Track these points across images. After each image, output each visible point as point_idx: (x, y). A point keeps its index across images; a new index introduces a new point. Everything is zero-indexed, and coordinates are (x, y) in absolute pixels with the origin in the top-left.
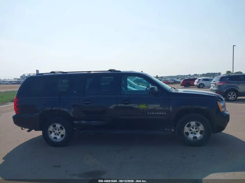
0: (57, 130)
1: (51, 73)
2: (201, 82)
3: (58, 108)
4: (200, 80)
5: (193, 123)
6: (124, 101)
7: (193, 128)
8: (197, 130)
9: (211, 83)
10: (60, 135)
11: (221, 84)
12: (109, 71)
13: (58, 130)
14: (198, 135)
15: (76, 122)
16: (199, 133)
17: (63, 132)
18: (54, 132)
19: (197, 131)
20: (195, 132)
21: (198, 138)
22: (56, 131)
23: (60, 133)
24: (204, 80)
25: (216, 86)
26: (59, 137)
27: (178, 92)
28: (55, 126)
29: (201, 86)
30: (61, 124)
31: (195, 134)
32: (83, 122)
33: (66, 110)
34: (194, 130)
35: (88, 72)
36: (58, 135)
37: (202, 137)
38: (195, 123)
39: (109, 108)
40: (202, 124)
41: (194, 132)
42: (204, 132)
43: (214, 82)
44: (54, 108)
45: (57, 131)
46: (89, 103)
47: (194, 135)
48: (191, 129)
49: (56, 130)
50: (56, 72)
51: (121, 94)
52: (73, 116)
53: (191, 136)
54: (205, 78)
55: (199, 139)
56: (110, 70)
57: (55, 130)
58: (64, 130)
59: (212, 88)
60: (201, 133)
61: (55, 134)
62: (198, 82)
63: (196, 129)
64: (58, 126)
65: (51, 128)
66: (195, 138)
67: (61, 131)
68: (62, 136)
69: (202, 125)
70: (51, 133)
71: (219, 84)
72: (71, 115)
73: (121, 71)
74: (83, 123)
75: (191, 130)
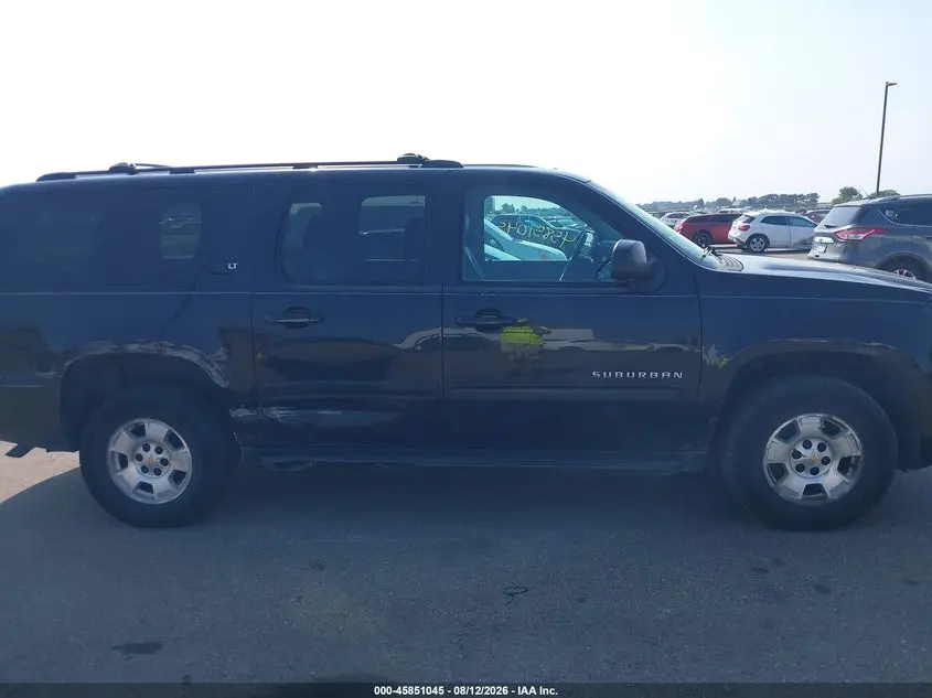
0: (153, 447)
1: (114, 170)
2: (756, 228)
3: (151, 347)
4: (752, 219)
5: (810, 423)
6: (480, 313)
7: (807, 445)
8: (827, 453)
9: (816, 230)
10: (167, 472)
11: (861, 236)
12: (401, 161)
13: (159, 451)
14: (831, 479)
15: (242, 413)
16: (833, 466)
17: (183, 458)
18: (139, 458)
19: (826, 461)
20: (818, 463)
21: (827, 490)
22: (146, 455)
23: (165, 462)
24: (768, 220)
25: (840, 245)
26: (161, 483)
27: (743, 272)
28: (139, 431)
29: (755, 244)
30: (169, 424)
31: (815, 471)
32: (277, 413)
33: (189, 355)
34: (810, 454)
35: (296, 166)
36: (158, 472)
37: (847, 489)
38: (818, 420)
39: (400, 346)
40: (854, 428)
41: (811, 462)
42: (860, 465)
43: (828, 227)
44: (133, 348)
45: (151, 456)
46: (305, 325)
47: (811, 476)
48: (800, 448)
49: (147, 449)
50: (138, 168)
51: (465, 278)
52: (224, 385)
53: (796, 483)
54: (773, 212)
55: (835, 497)
56: (408, 159)
57: (141, 451)
58: (186, 449)
59: (818, 250)
60: (842, 469)
61: (144, 470)
62: (745, 229)
63: (821, 448)
64: (157, 430)
65: (122, 442)
66: (815, 489)
67: (174, 453)
68: (177, 477)
69: (851, 431)
70: (124, 464)
71: (852, 236)
72: (219, 381)
73: (462, 163)
74: (278, 416)
75: (797, 455)
